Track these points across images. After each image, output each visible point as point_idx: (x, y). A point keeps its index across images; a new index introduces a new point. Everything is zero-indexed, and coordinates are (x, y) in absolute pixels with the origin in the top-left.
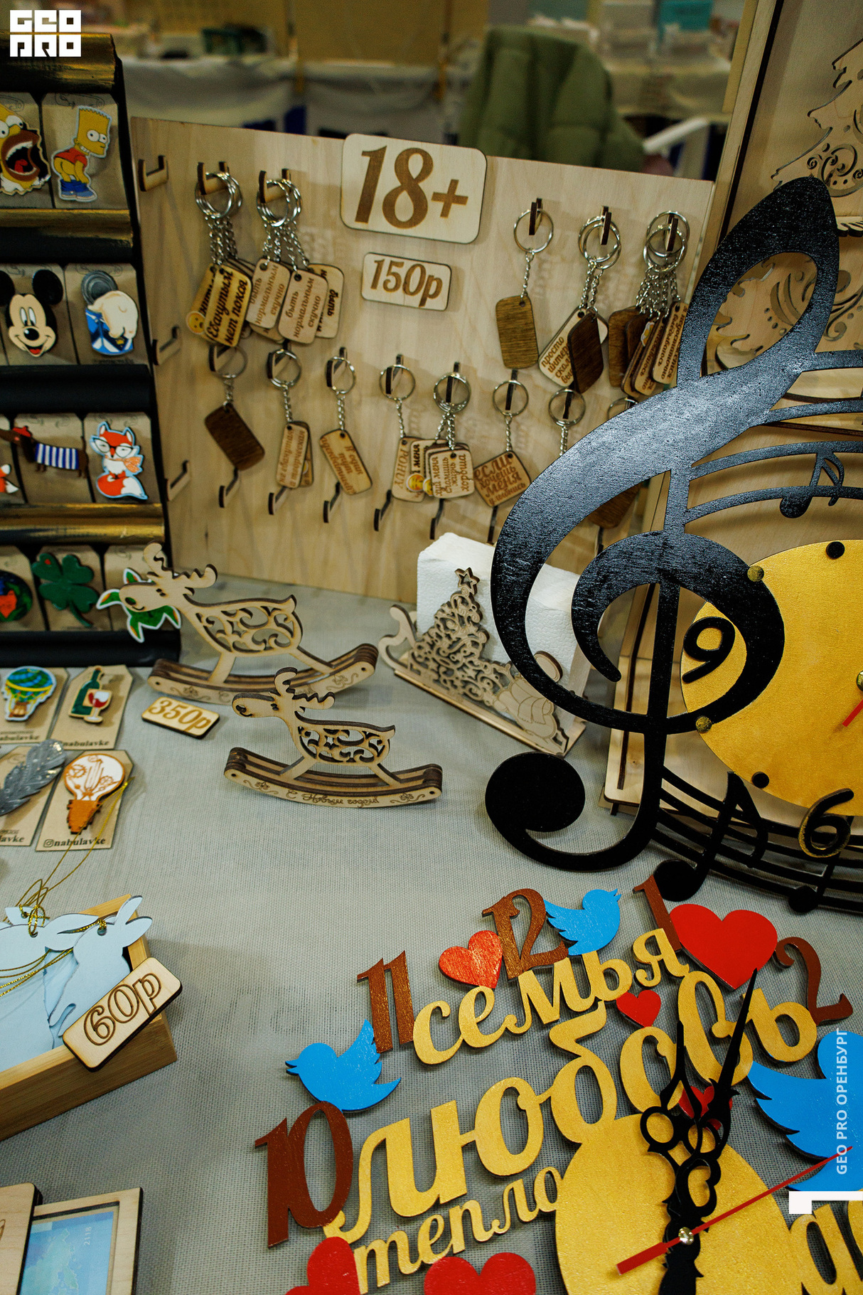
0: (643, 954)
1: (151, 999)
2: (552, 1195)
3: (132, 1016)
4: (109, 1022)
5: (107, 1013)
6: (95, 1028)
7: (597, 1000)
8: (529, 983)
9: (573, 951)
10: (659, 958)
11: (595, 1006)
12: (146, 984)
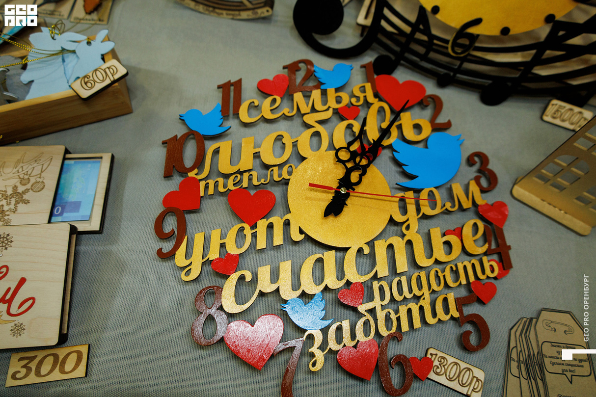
0: (357, 92)
1: (112, 76)
2: (290, 173)
3: (103, 81)
4: (92, 82)
5: (91, 78)
6: (86, 83)
7: (329, 107)
8: (298, 97)
9: (323, 87)
10: (364, 94)
11: (327, 110)
12: (111, 70)
